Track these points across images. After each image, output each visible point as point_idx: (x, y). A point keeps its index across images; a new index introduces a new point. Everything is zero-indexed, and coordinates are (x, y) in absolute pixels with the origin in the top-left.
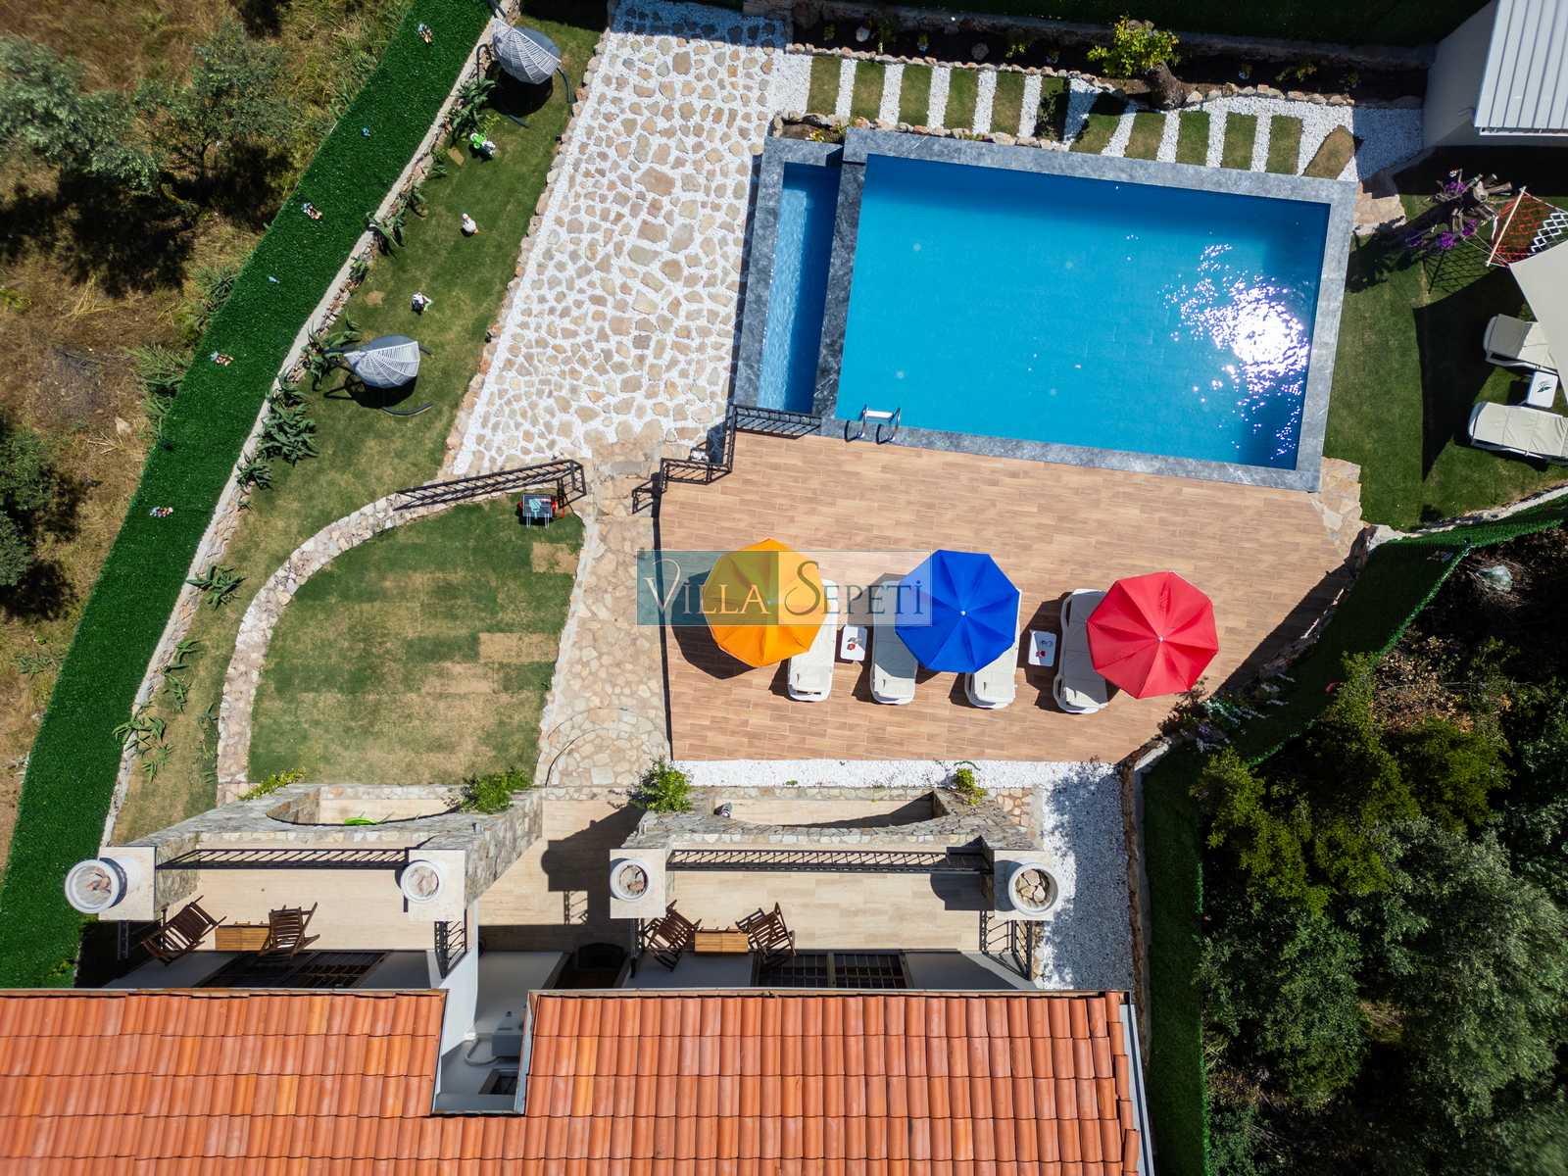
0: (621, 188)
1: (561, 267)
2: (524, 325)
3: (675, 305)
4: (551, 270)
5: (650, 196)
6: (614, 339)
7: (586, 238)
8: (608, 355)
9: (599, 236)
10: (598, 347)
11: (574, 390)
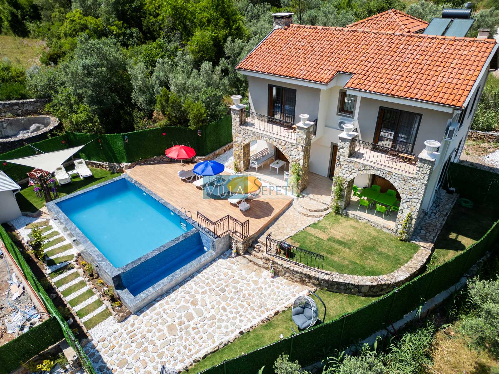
0: (184, 336)
5: (178, 328)
6: (229, 296)
8: (235, 293)
10: (237, 297)
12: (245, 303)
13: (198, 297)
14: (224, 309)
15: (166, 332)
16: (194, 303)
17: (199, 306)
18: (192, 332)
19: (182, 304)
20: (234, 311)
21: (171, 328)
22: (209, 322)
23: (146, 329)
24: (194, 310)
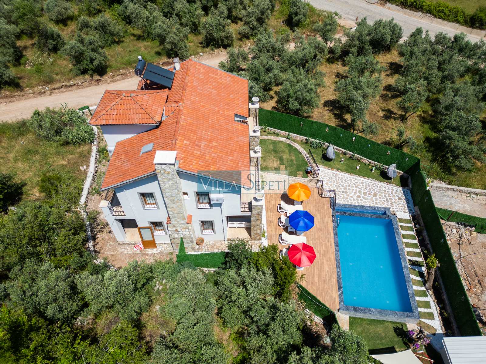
0: (372, 190)
1: (354, 181)
2: (342, 175)
3: (352, 197)
4: (353, 179)
5: (372, 194)
6: (343, 188)
7: (361, 184)
8: (339, 187)
9: (362, 186)
10: (340, 185)
11: (331, 182)
12: (340, 181)
13: (355, 197)
14: (349, 186)
15: (378, 196)
16: (359, 197)
17: (358, 194)
18: (368, 189)
19: (364, 200)
20: (346, 183)
21: (375, 195)
22: (359, 186)
23: (385, 202)
24: (361, 194)
